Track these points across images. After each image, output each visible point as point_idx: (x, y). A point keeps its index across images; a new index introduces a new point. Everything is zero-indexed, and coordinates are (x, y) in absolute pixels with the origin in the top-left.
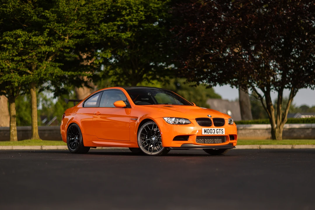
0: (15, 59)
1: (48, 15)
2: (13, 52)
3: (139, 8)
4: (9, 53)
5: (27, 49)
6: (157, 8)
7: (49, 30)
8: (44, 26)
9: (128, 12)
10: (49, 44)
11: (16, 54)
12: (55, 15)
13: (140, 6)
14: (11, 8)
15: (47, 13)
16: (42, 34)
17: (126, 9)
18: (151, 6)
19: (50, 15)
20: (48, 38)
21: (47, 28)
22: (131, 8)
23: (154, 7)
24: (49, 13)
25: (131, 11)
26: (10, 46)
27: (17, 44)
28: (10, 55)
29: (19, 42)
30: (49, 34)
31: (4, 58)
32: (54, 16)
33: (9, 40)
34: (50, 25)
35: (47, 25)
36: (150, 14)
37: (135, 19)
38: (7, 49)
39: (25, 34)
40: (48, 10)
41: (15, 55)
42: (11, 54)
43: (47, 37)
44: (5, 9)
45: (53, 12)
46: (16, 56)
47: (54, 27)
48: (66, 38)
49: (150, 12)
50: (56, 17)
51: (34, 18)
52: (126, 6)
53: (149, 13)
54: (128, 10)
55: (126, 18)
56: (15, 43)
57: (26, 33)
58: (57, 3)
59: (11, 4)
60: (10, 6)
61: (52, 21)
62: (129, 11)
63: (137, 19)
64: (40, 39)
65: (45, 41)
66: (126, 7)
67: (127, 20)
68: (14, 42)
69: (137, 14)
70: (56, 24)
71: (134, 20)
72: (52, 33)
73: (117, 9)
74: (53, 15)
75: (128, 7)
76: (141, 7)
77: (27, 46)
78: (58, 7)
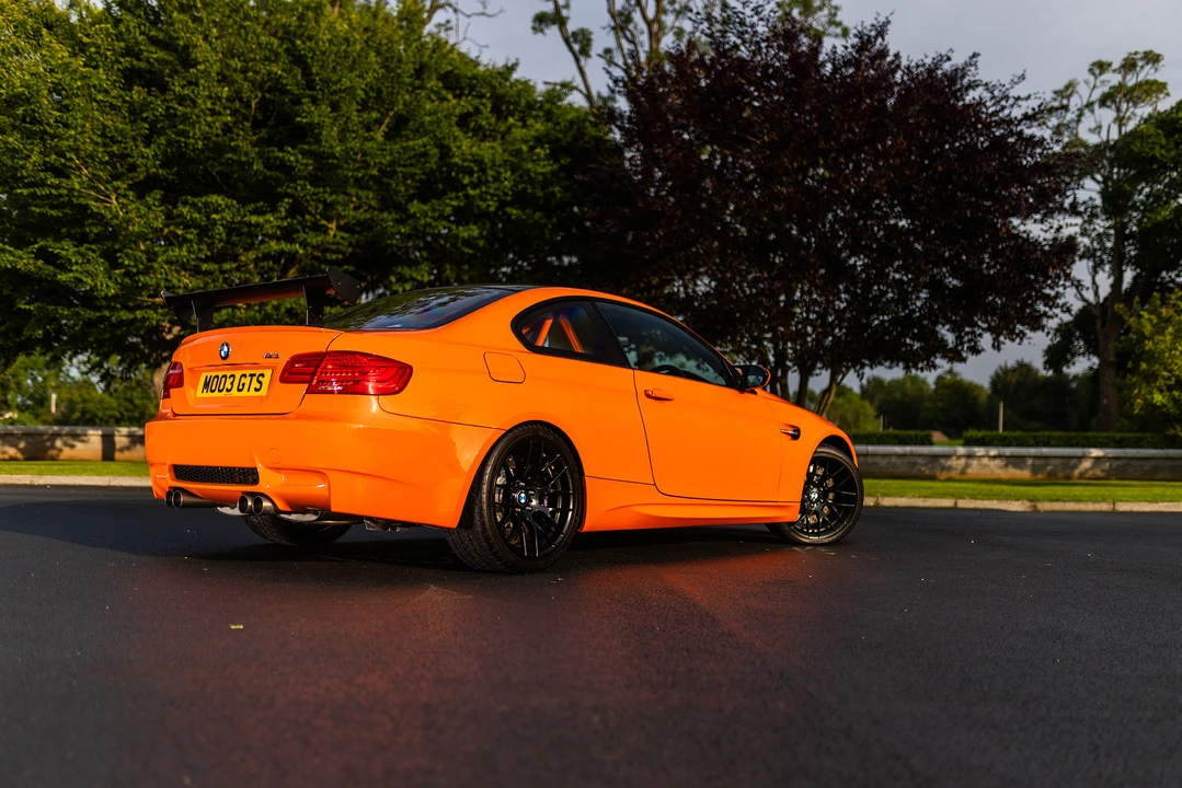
0: (205, 267)
1: (292, 159)
2: (200, 250)
3: (501, 173)
4: (189, 251)
5: (235, 245)
6: (542, 174)
7: (291, 201)
8: (279, 190)
9: (475, 181)
10: (288, 235)
11: (206, 255)
12: (310, 161)
13: (502, 170)
14: (199, 138)
15: (289, 152)
16: (274, 210)
17: (470, 172)
18: (529, 170)
19: (297, 161)
20: (289, 220)
21: (287, 195)
22: (483, 170)
23: (536, 173)
24: (294, 155)
25: (483, 178)
26: (192, 233)
27: (209, 230)
28: (192, 256)
29: (214, 223)
30: (291, 213)
31: (174, 259)
32: (307, 165)
33: (188, 218)
34: (296, 189)
35: (288, 187)
36: (525, 189)
37: (493, 195)
38: (185, 240)
39: (232, 205)
40: (293, 148)
41: (203, 257)
42: (194, 253)
43: (286, 218)
44: (183, 139)
45: (304, 154)
46: (207, 259)
47: (305, 196)
48: (330, 226)
49: (525, 183)
50: (311, 168)
51: (255, 167)
52: (472, 165)
53: (521, 187)
54: (476, 176)
55: (471, 192)
56: (205, 226)
57: (235, 202)
58: (316, 131)
59: (200, 129)
60: (195, 134)
61: (300, 178)
62: (479, 178)
63: (498, 195)
64: (270, 221)
65: (279, 227)
66: (472, 168)
67: (473, 197)
68: (203, 223)
69: (497, 185)
70: (309, 187)
71: (489, 197)
72: (297, 209)
73: (449, 172)
74: (305, 161)
75: (476, 169)
76: (506, 172)
77: (234, 238)
78: (318, 142)
